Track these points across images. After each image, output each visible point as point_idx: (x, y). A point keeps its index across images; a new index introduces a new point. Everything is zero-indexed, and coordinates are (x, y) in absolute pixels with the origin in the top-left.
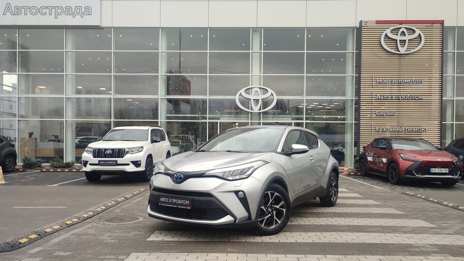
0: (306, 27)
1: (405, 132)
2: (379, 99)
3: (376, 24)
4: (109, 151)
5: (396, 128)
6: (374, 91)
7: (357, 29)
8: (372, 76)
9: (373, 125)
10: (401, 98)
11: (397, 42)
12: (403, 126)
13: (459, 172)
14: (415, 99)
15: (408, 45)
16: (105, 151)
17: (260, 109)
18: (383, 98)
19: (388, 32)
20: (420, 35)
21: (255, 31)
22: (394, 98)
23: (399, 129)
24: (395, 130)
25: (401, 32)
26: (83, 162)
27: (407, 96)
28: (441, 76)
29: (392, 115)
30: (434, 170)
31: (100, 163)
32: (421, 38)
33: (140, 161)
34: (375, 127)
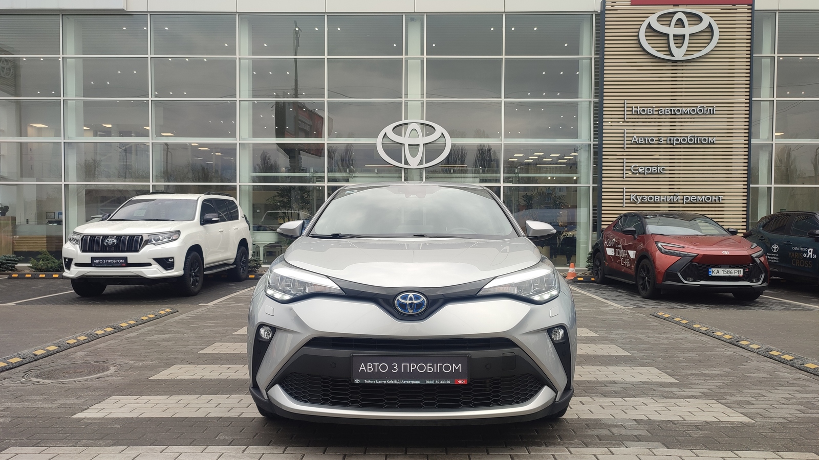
0: (504, 12)
1: (683, 203)
2: (637, 144)
3: (631, 5)
4: (111, 240)
5: (667, 196)
6: (627, 129)
7: (597, 15)
8: (623, 102)
9: (625, 190)
10: (676, 140)
11: (668, 39)
12: (679, 192)
13: (763, 275)
14: (700, 143)
15: (689, 43)
16: (103, 241)
17: (421, 163)
18: (643, 142)
19: (653, 20)
20: (710, 25)
21: (412, 20)
22: (664, 140)
23: (672, 197)
24: (665, 199)
25: (677, 21)
26: (65, 261)
27: (686, 138)
28: (748, 101)
29: (659, 172)
30: (715, 272)
31: (95, 261)
32: (712, 31)
33: (173, 258)
34: (629, 194)
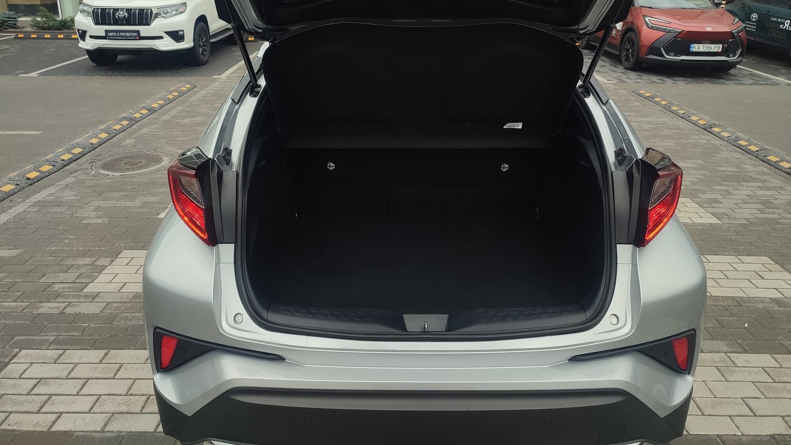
4: (121, 13)
13: (740, 50)
16: (114, 14)
26: (79, 32)
30: (696, 48)
31: (109, 34)
33: (183, 31)
